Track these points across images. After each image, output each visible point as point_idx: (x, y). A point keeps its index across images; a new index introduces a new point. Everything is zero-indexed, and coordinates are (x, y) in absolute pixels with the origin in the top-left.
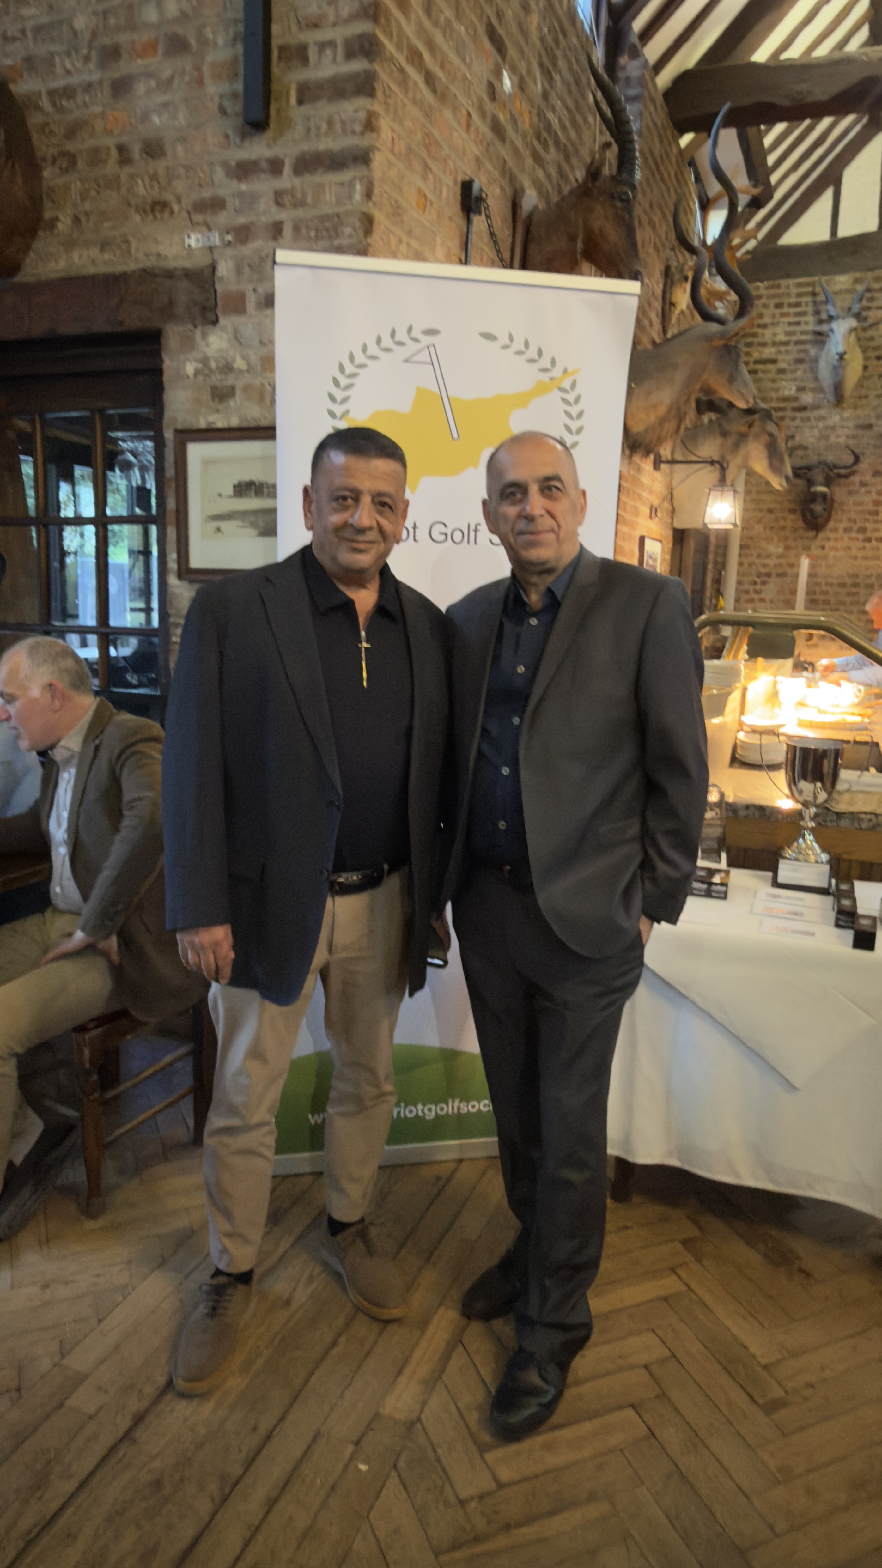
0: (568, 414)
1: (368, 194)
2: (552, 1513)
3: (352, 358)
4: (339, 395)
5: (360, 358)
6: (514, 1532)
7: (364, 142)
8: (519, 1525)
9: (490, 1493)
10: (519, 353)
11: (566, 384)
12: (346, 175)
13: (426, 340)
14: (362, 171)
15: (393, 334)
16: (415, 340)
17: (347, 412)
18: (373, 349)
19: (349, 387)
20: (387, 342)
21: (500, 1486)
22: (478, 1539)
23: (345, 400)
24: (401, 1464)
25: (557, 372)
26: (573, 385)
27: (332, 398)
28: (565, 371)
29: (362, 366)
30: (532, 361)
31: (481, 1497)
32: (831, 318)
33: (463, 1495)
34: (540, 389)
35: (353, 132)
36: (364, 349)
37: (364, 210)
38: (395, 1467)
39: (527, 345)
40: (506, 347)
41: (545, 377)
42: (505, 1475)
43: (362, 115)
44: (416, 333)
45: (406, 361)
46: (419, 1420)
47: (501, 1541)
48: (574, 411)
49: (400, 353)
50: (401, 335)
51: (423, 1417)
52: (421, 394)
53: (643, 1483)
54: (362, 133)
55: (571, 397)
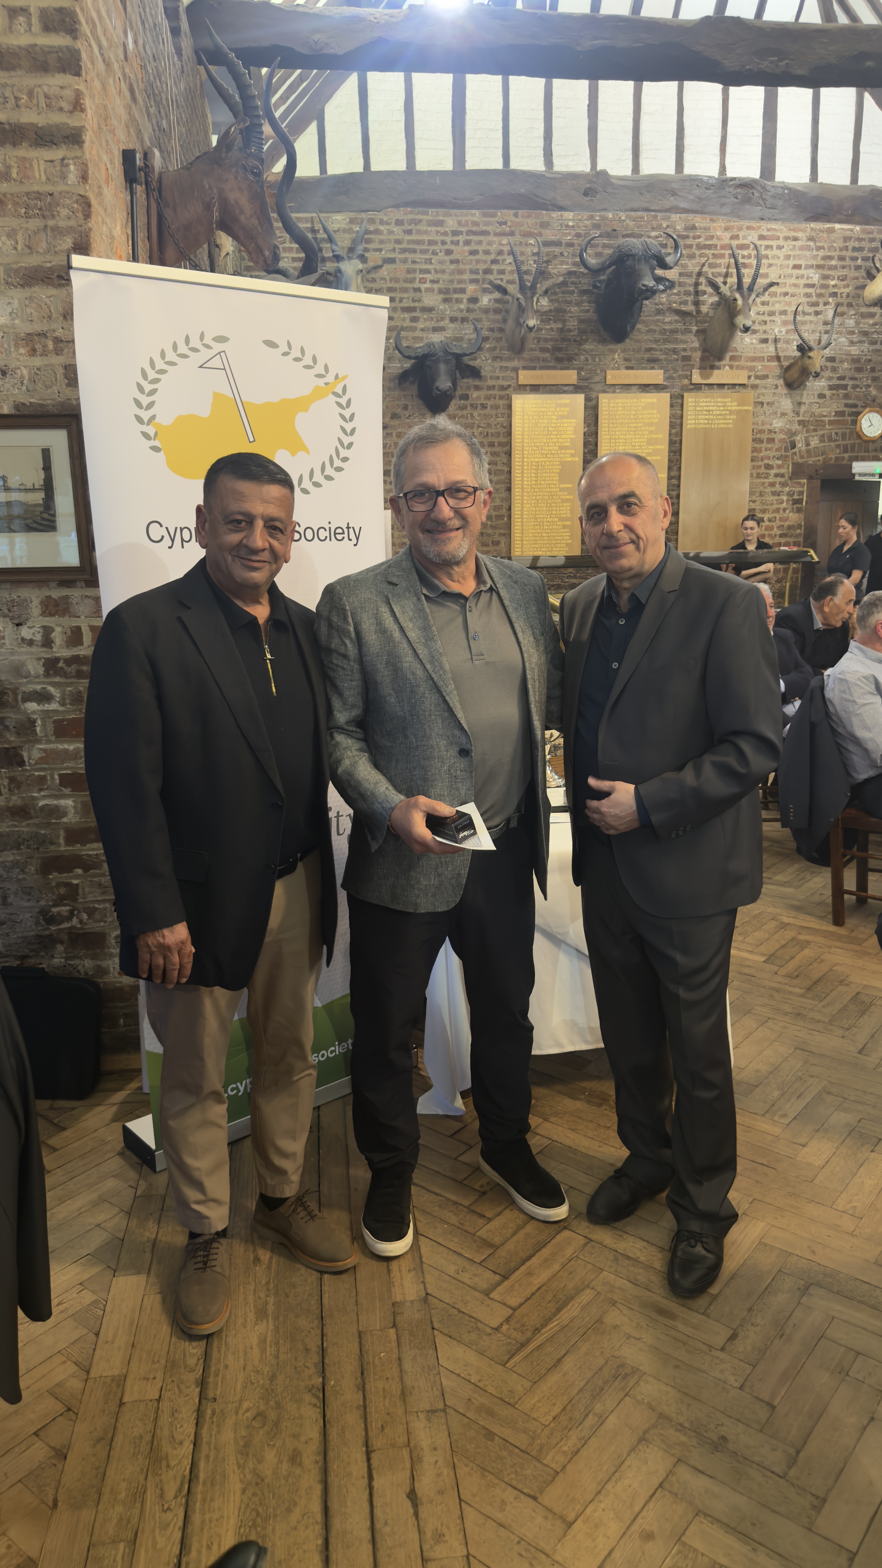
0: (343, 417)
1: (84, 178)
2: (559, 1310)
3: (152, 364)
4: (145, 400)
5: (160, 365)
6: (544, 1330)
7: (74, 122)
8: (543, 1326)
9: (510, 1317)
10: (297, 360)
11: (339, 390)
12: (57, 154)
13: (217, 347)
14: (76, 152)
15: (187, 340)
16: (208, 346)
17: (153, 417)
18: (171, 356)
19: (153, 392)
20: (183, 349)
21: (514, 1310)
22: (523, 1345)
23: (151, 405)
24: (436, 1325)
25: (330, 378)
26: (344, 389)
27: (138, 404)
28: (337, 377)
29: (162, 372)
30: (307, 367)
31: (508, 1320)
32: (338, 258)
33: (495, 1324)
34: (317, 394)
35: (61, 109)
36: (163, 355)
37: (82, 193)
38: (433, 1329)
39: (303, 351)
40: (285, 354)
41: (321, 382)
42: (514, 1302)
43: (68, 93)
44: (208, 340)
45: (201, 367)
46: (427, 1294)
47: (540, 1339)
48: (347, 413)
49: (197, 359)
50: (195, 342)
51: (429, 1291)
52: (218, 397)
53: (603, 1270)
54: (71, 112)
55: (343, 401)
